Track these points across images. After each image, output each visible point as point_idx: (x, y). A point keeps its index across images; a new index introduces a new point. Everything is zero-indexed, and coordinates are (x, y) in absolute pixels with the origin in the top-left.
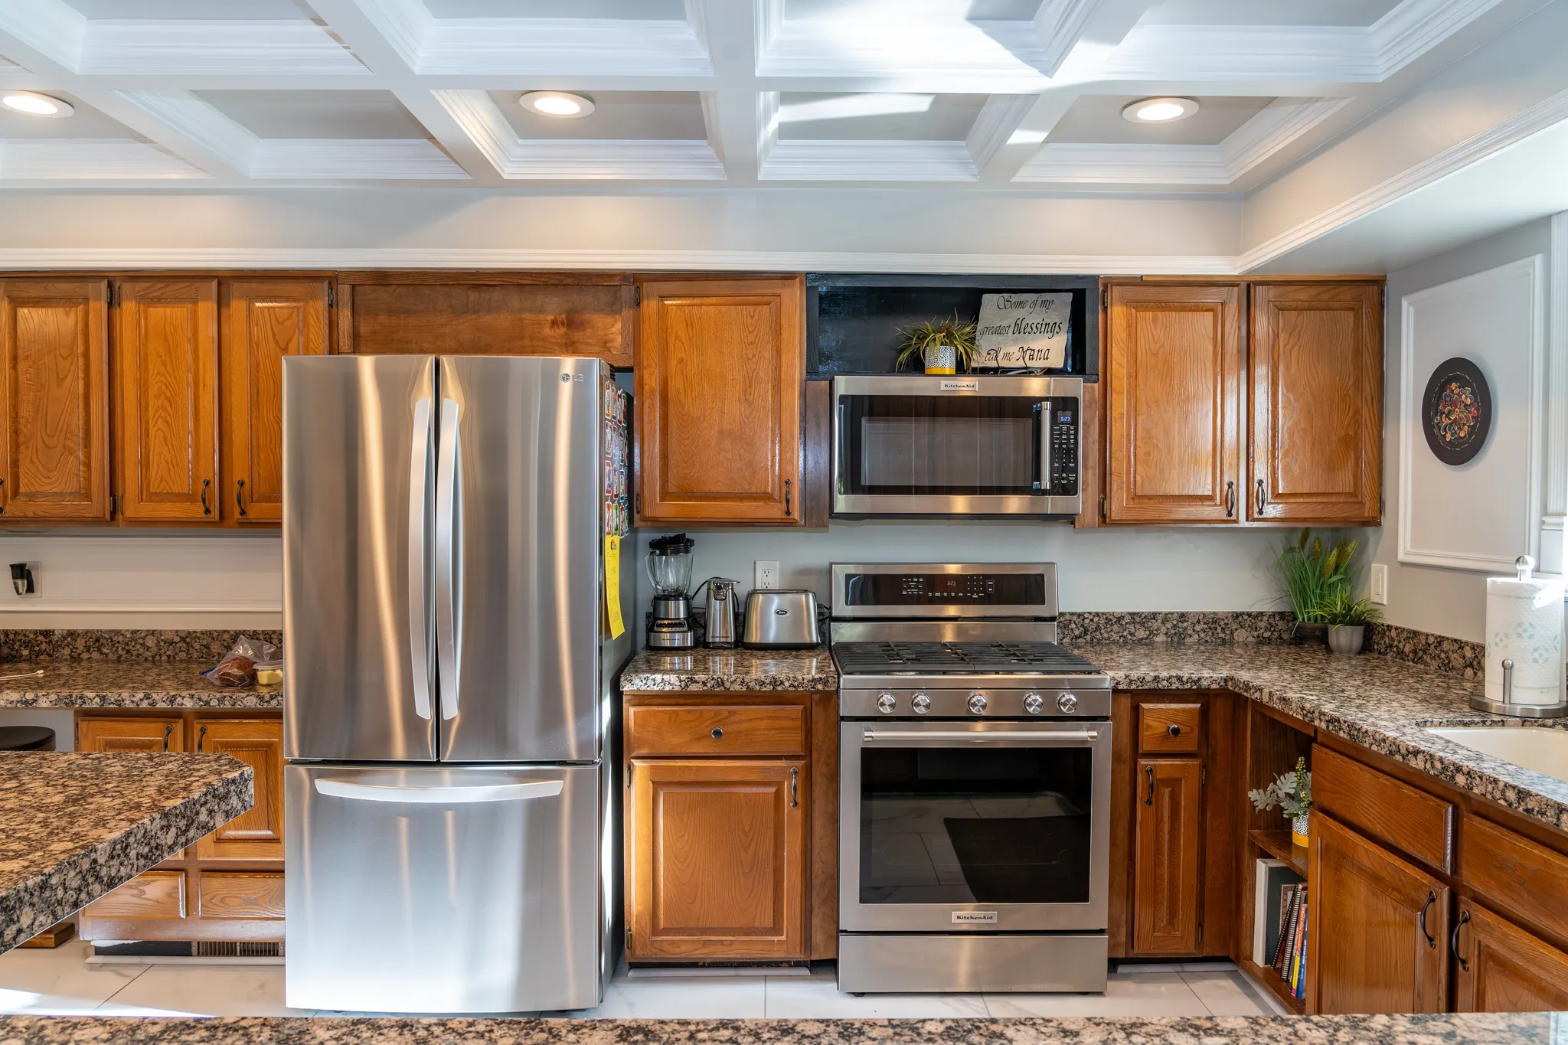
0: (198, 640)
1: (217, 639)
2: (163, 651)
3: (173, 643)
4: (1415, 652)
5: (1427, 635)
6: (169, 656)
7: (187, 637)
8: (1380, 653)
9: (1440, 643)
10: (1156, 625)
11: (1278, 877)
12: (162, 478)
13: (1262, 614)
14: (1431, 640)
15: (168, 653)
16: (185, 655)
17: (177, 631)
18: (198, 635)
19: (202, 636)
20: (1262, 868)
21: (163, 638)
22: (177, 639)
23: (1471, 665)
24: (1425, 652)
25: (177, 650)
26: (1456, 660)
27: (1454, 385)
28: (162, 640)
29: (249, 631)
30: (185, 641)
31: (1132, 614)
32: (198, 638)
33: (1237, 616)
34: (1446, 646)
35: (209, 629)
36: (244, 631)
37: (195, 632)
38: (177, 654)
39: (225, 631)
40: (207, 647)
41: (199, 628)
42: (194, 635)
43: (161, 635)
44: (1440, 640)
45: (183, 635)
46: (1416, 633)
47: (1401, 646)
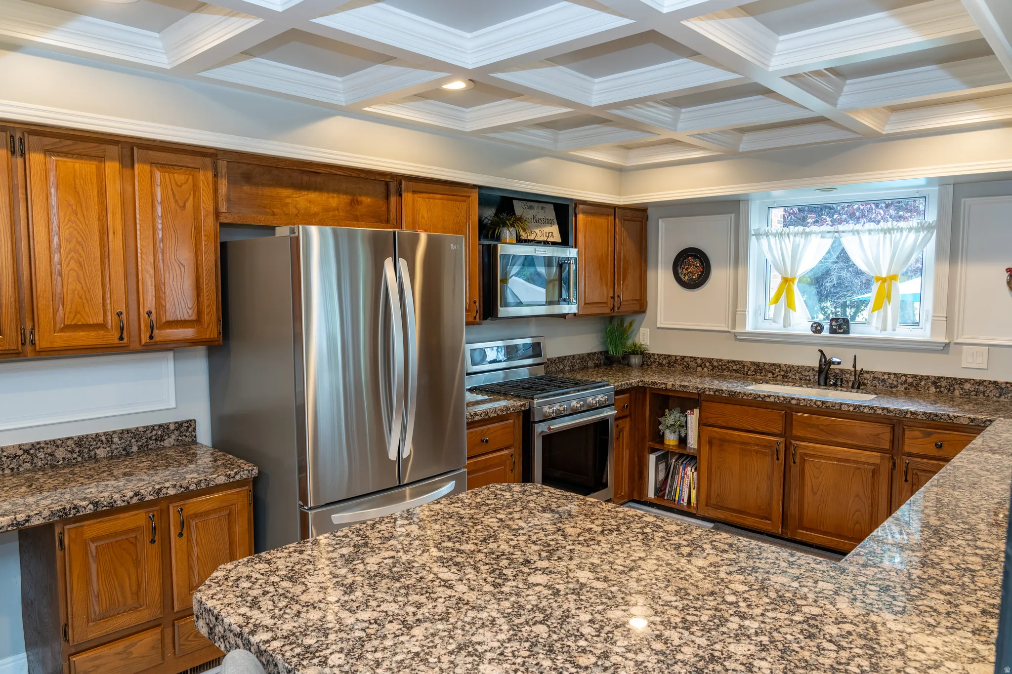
0: (42, 450)
1: (61, 446)
2: (5, 466)
3: (16, 456)
4: (669, 363)
5: (676, 356)
6: (12, 469)
7: (31, 449)
8: (648, 365)
9: (683, 359)
10: (565, 362)
11: (658, 460)
12: (76, 312)
13: (595, 353)
14: (678, 358)
15: (11, 466)
16: (29, 465)
17: (20, 445)
18: (42, 445)
19: (46, 446)
20: (652, 458)
21: (5, 454)
22: (20, 452)
23: (701, 366)
24: (675, 363)
25: (21, 462)
26: (693, 364)
27: (690, 258)
28: (5, 456)
29: (92, 435)
30: (28, 454)
31: (558, 358)
32: (43, 448)
33: (589, 354)
34: (686, 359)
35: (52, 438)
36: (87, 435)
37: (38, 443)
38: (20, 466)
39: (68, 439)
40: (52, 454)
41: (42, 439)
42: (38, 446)
43: (3, 452)
44: (683, 358)
45: (27, 448)
46: (669, 356)
47: (661, 361)
